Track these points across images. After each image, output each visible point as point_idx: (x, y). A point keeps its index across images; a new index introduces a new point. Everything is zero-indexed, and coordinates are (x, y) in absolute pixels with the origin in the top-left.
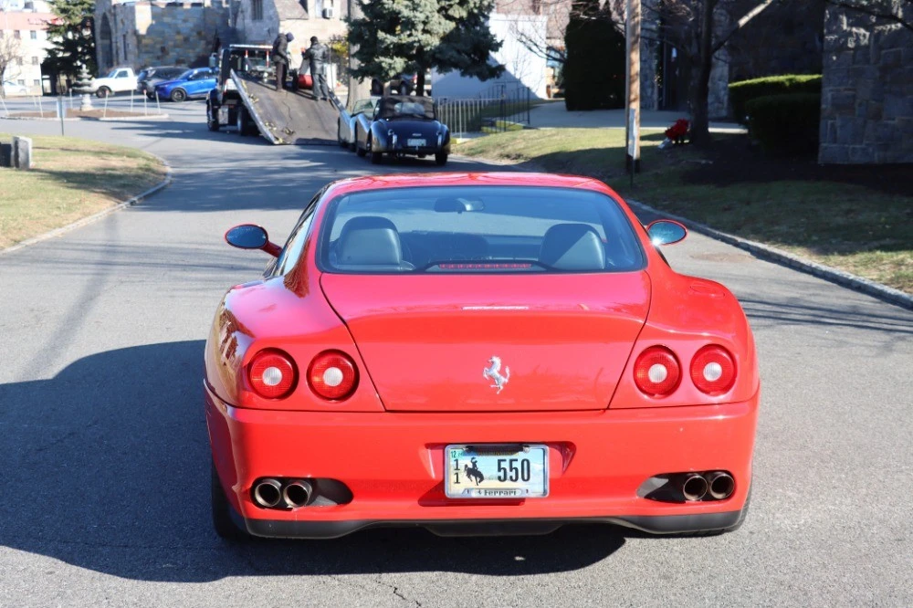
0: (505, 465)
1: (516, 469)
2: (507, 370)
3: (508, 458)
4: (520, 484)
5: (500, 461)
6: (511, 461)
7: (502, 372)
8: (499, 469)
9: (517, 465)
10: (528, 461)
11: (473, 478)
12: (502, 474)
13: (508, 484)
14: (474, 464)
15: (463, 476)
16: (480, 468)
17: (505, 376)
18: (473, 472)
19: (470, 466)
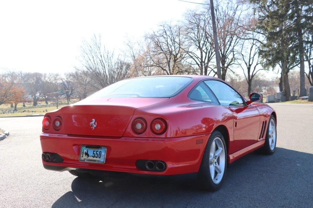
0: (95, 153)
1: (98, 154)
2: (96, 123)
3: (96, 150)
4: (98, 159)
5: (94, 151)
6: (97, 151)
7: (95, 124)
8: (93, 154)
9: (98, 153)
10: (101, 152)
11: (87, 156)
12: (94, 155)
13: (95, 159)
14: (87, 151)
15: (84, 155)
16: (89, 153)
17: (95, 125)
18: (87, 154)
19: (86, 152)
